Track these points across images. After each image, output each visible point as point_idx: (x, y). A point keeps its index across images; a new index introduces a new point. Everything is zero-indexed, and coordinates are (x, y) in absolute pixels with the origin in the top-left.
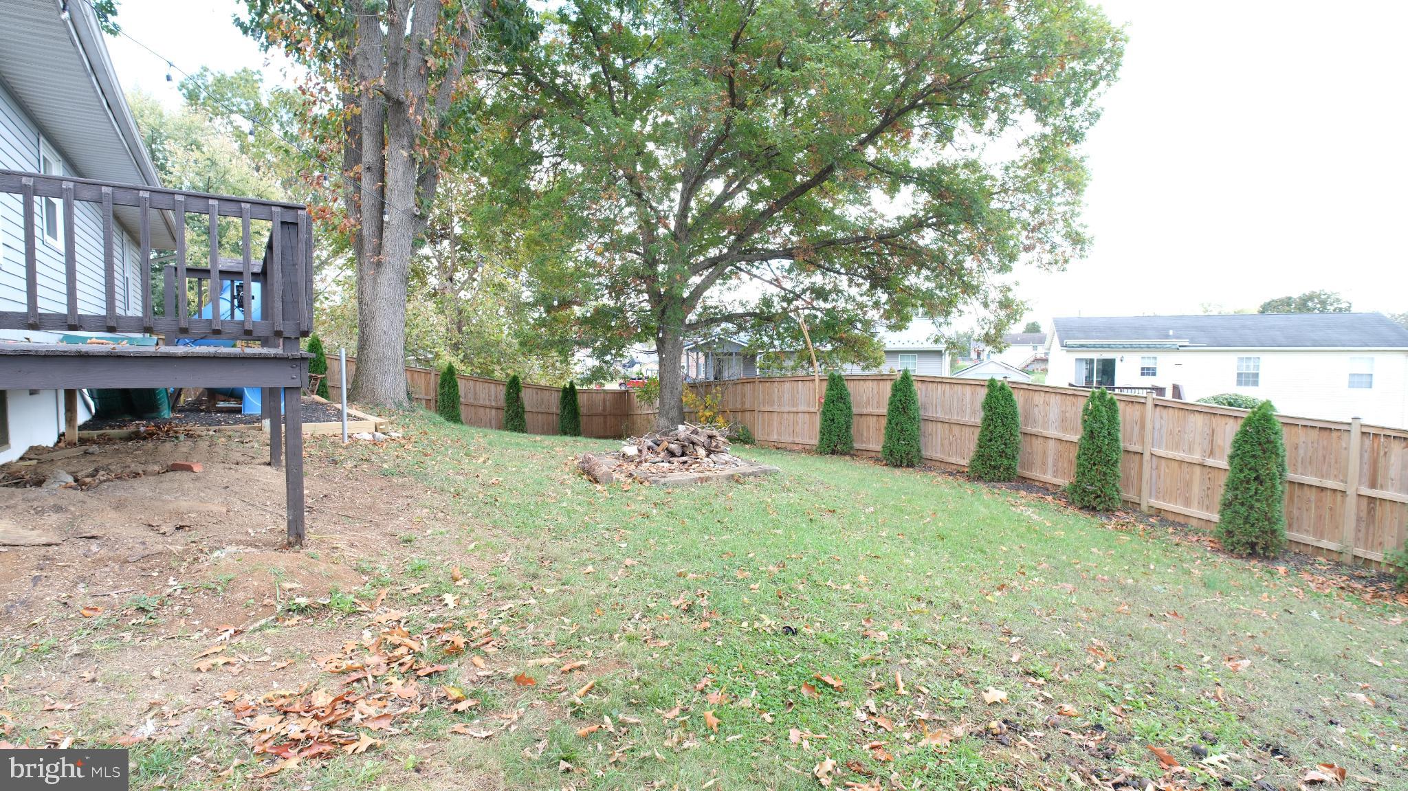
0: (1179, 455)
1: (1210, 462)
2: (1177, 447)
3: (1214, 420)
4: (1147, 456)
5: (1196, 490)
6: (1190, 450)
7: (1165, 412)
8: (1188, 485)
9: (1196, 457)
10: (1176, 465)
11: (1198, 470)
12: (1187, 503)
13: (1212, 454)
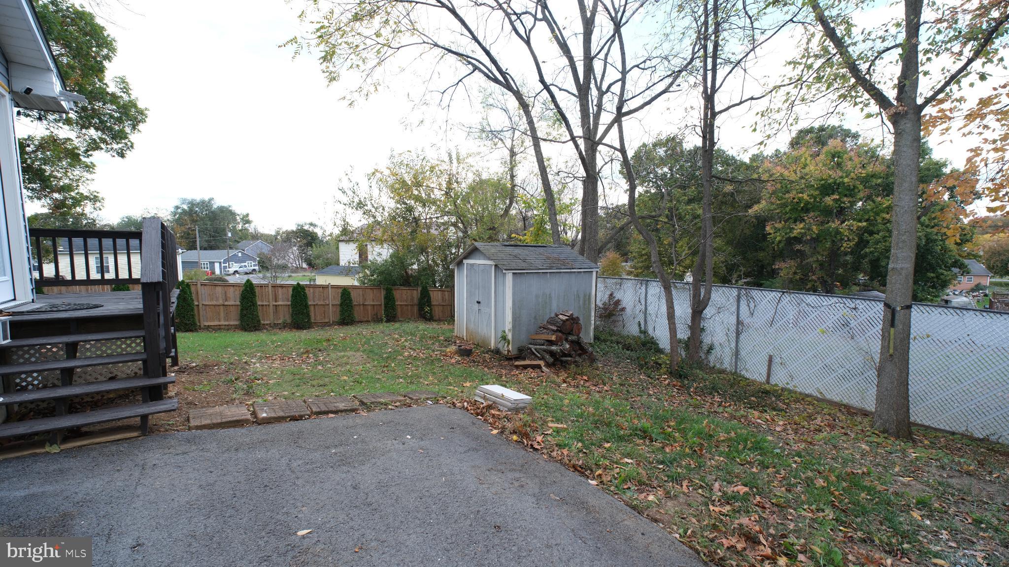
0: (214, 303)
1: (226, 303)
2: (212, 300)
3: (226, 288)
4: (201, 306)
5: (222, 315)
6: (217, 300)
7: (205, 287)
8: (219, 314)
9: (221, 302)
10: (213, 307)
11: (222, 307)
12: (220, 321)
13: (226, 300)
